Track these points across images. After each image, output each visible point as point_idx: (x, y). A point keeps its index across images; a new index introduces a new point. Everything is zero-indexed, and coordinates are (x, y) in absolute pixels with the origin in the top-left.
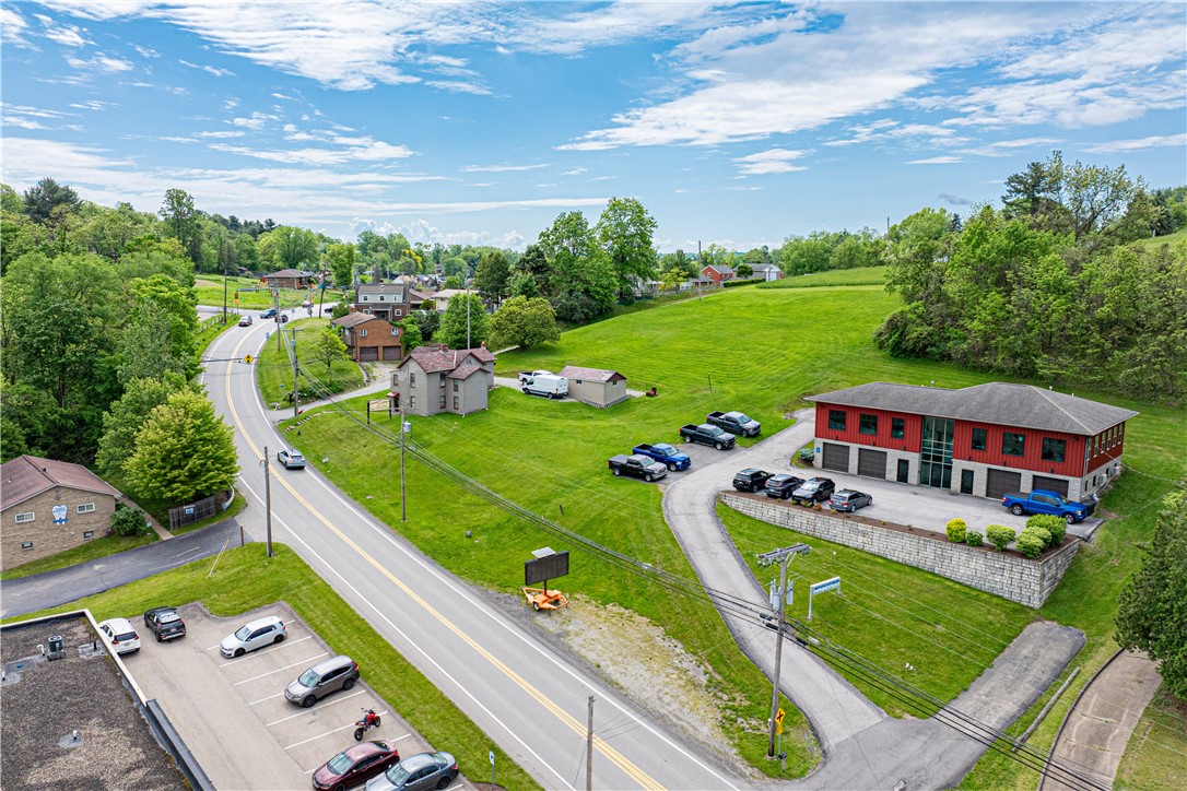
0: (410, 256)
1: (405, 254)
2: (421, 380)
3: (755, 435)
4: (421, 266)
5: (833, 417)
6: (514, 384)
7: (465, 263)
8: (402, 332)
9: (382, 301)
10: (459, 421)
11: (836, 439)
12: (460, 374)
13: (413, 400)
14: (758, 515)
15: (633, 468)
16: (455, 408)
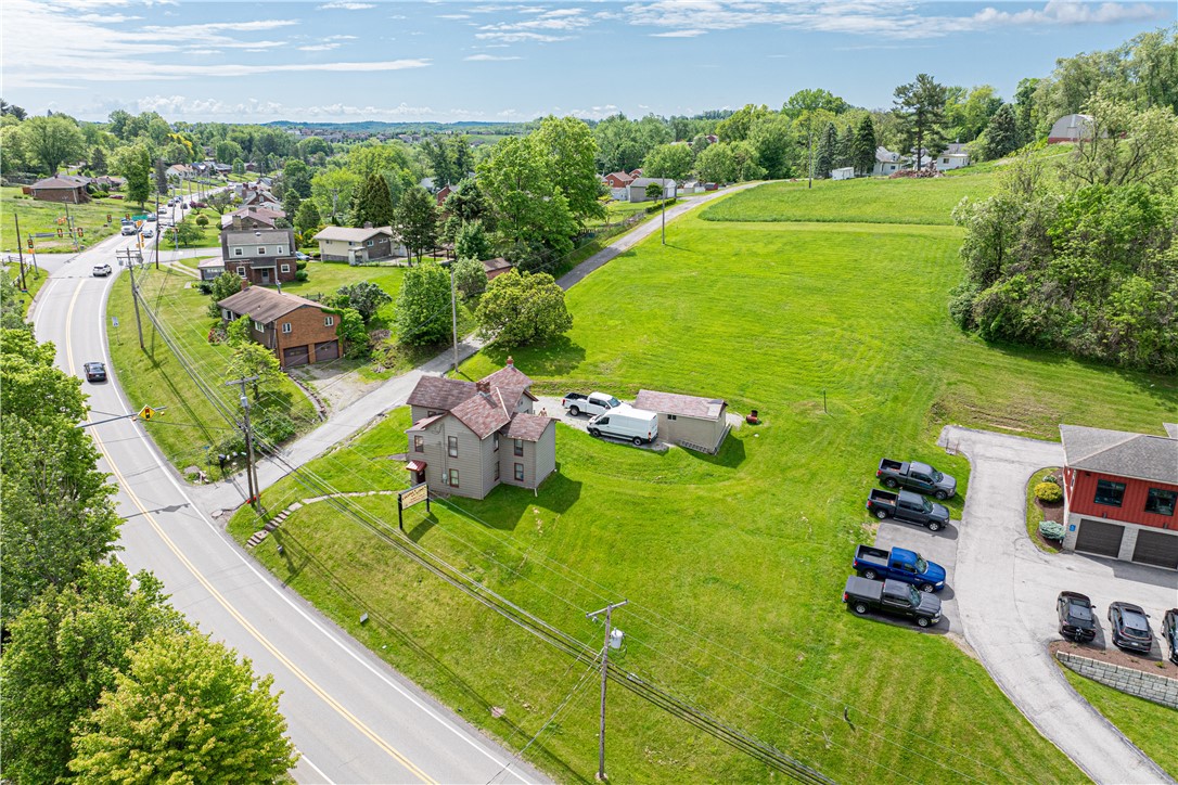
0: (179, 142)
1: (172, 139)
4: (192, 152)
7: (239, 146)
8: (339, 321)
9: (262, 255)
10: (537, 504)
11: (1102, 517)
12: (524, 431)
13: (454, 474)
14: (1133, 688)
15: (894, 607)
16: (516, 479)
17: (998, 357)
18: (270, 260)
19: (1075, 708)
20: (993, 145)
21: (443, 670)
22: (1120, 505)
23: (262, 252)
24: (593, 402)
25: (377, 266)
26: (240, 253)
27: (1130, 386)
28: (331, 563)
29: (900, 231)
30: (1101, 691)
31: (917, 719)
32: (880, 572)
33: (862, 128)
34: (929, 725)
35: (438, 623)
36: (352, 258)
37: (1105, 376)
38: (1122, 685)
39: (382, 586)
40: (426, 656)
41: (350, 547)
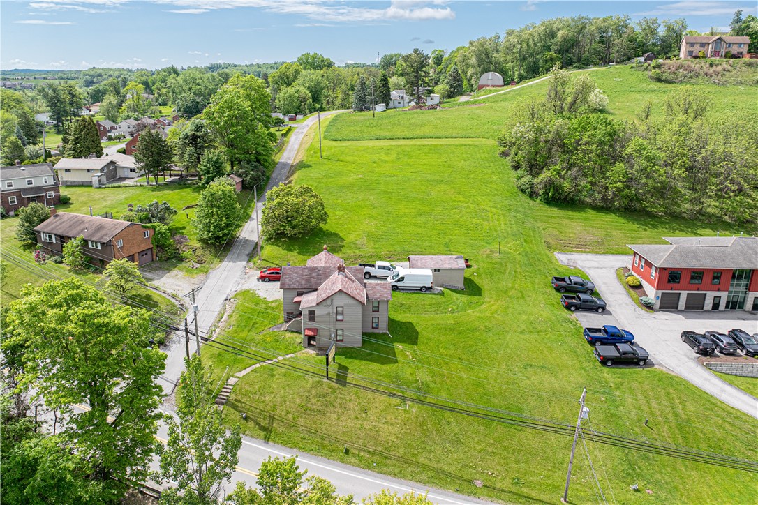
8: (153, 233)
9: (31, 186)
10: (398, 342)
11: (672, 289)
12: (378, 295)
13: (340, 332)
14: (739, 372)
15: (627, 358)
16: (373, 328)
17: (555, 211)
18: (39, 189)
19: (728, 388)
20: (452, 89)
21: (425, 467)
22: (679, 283)
23: (30, 183)
24: (380, 267)
25: (119, 186)
26: (12, 186)
27: (621, 220)
28: (290, 416)
29: (457, 143)
30: (730, 377)
31: (677, 415)
32: (603, 340)
33: (382, 80)
34: (683, 416)
35: (397, 438)
36: (95, 183)
37: (608, 216)
38: (734, 372)
39: (340, 423)
40: (405, 461)
41: (298, 400)
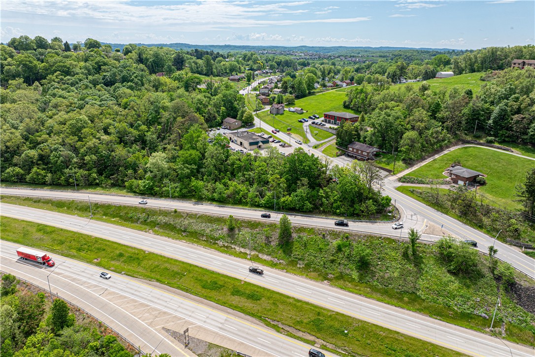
0: (260, 64)
1: (258, 63)
2: (274, 109)
3: (318, 118)
4: (262, 67)
5: (326, 116)
6: (287, 109)
7: (276, 65)
